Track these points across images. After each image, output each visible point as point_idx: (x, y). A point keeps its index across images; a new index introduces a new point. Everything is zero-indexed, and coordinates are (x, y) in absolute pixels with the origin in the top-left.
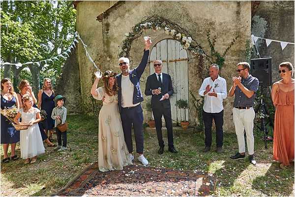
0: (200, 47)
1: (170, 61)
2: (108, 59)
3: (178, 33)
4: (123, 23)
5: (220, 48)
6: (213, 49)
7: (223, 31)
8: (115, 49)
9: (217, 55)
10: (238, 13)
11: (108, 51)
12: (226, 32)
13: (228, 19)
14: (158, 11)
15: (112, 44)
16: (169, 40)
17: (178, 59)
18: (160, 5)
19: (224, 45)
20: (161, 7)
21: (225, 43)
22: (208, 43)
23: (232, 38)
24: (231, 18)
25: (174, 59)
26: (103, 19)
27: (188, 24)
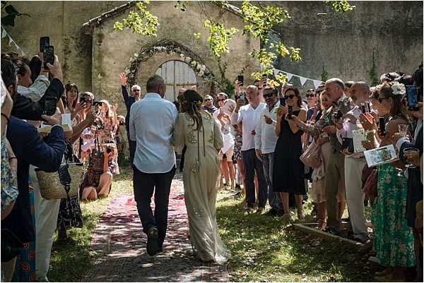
0: (213, 75)
1: (177, 85)
2: (99, 77)
3: (192, 60)
4: (122, 37)
5: (231, 76)
6: (223, 75)
7: (234, 58)
8: (109, 65)
9: (228, 82)
10: (248, 42)
11: (99, 67)
12: (237, 60)
13: (238, 47)
14: (165, 28)
15: (105, 59)
16: (177, 62)
17: (186, 83)
18: (168, 23)
19: (234, 72)
20: (169, 25)
21: (236, 71)
22: (219, 69)
23: (241, 66)
24: (241, 46)
25: (182, 83)
26: (95, 29)
27: (198, 47)
